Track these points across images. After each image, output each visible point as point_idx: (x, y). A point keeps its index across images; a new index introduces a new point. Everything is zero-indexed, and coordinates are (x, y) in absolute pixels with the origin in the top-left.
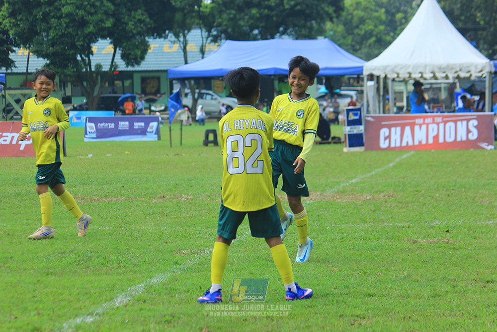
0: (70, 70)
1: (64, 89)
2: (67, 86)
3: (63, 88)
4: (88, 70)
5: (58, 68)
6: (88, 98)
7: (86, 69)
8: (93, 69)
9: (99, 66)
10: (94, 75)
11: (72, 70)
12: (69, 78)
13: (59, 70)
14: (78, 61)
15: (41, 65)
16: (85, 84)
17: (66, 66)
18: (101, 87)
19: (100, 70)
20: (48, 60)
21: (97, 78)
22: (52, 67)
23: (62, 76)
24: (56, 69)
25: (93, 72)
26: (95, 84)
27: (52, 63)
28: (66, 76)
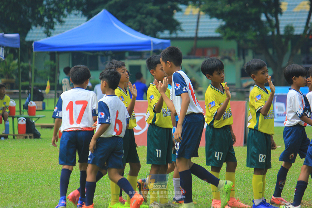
0: (251, 35)
1: (244, 58)
2: (247, 54)
3: (241, 57)
4: (276, 33)
5: (236, 31)
6: (274, 70)
7: (273, 33)
8: (282, 32)
9: (289, 29)
10: (283, 40)
11: (254, 34)
12: (250, 44)
13: (237, 34)
14: (262, 22)
15: (214, 27)
16: (271, 51)
17: (246, 29)
18: (292, 55)
19: (291, 33)
20: (224, 20)
21: (286, 43)
22: (228, 30)
23: (242, 42)
24: (233, 33)
25: (282, 36)
26: (284, 52)
27: (228, 25)
28: (246, 41)
